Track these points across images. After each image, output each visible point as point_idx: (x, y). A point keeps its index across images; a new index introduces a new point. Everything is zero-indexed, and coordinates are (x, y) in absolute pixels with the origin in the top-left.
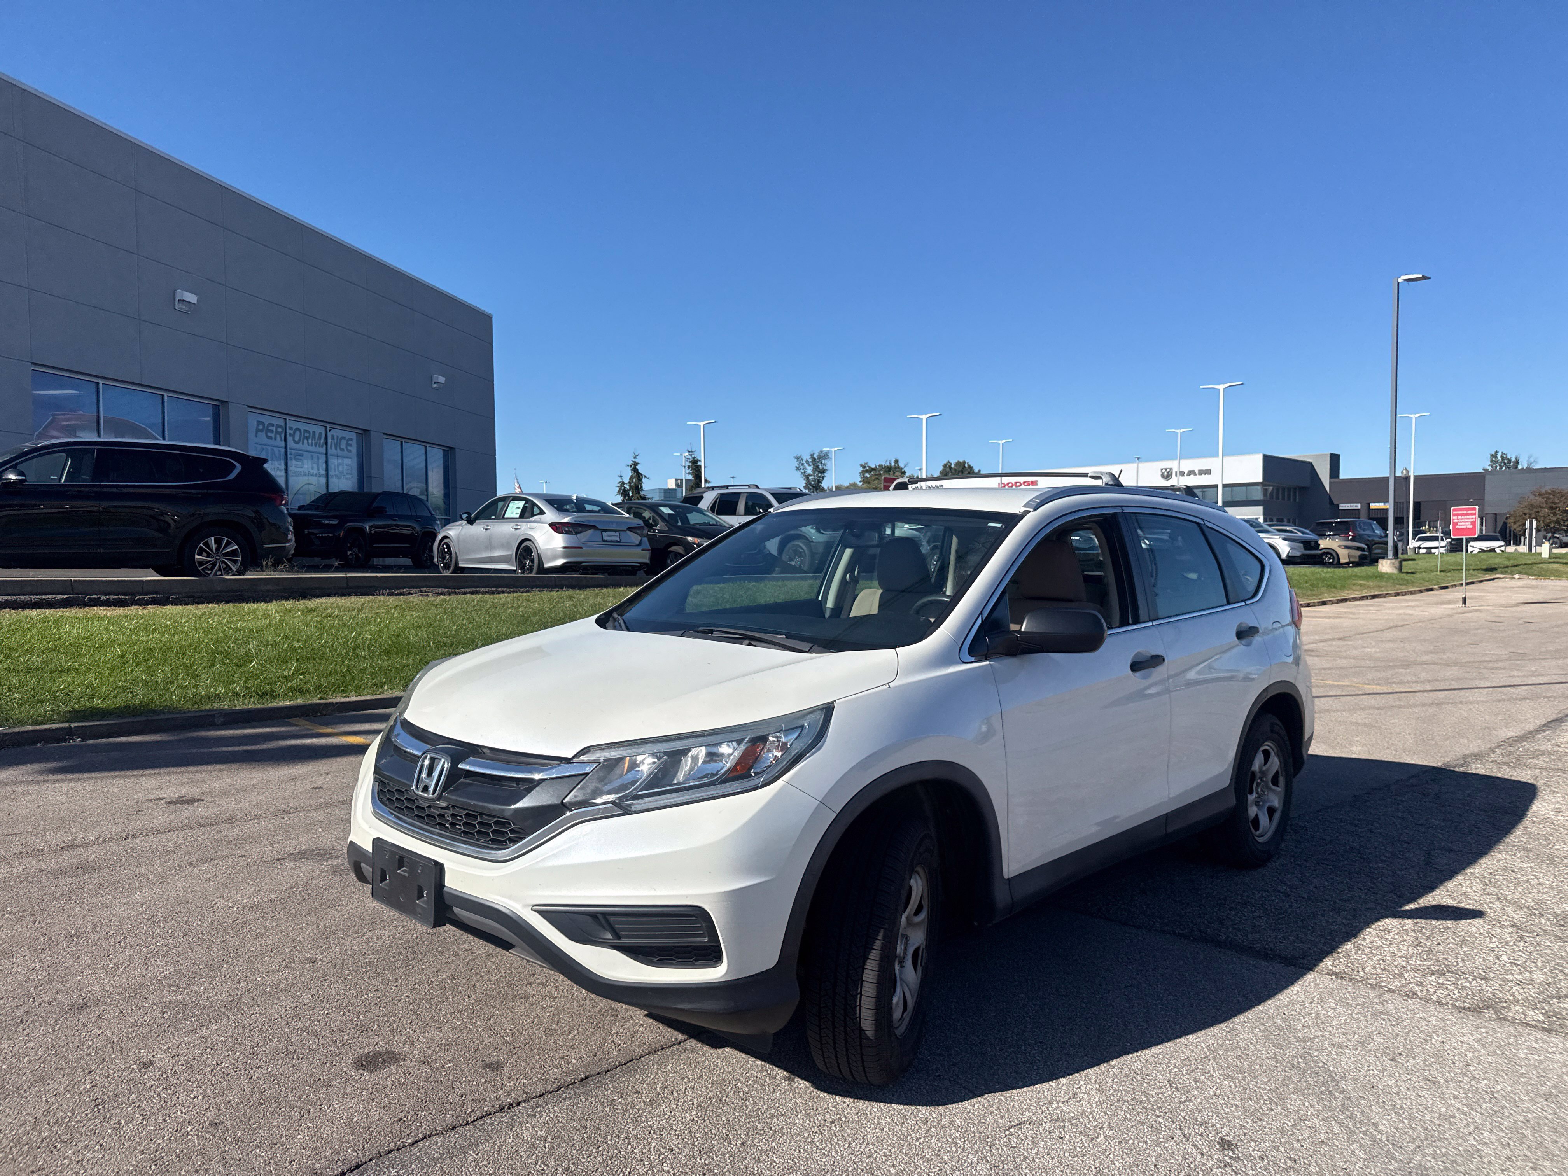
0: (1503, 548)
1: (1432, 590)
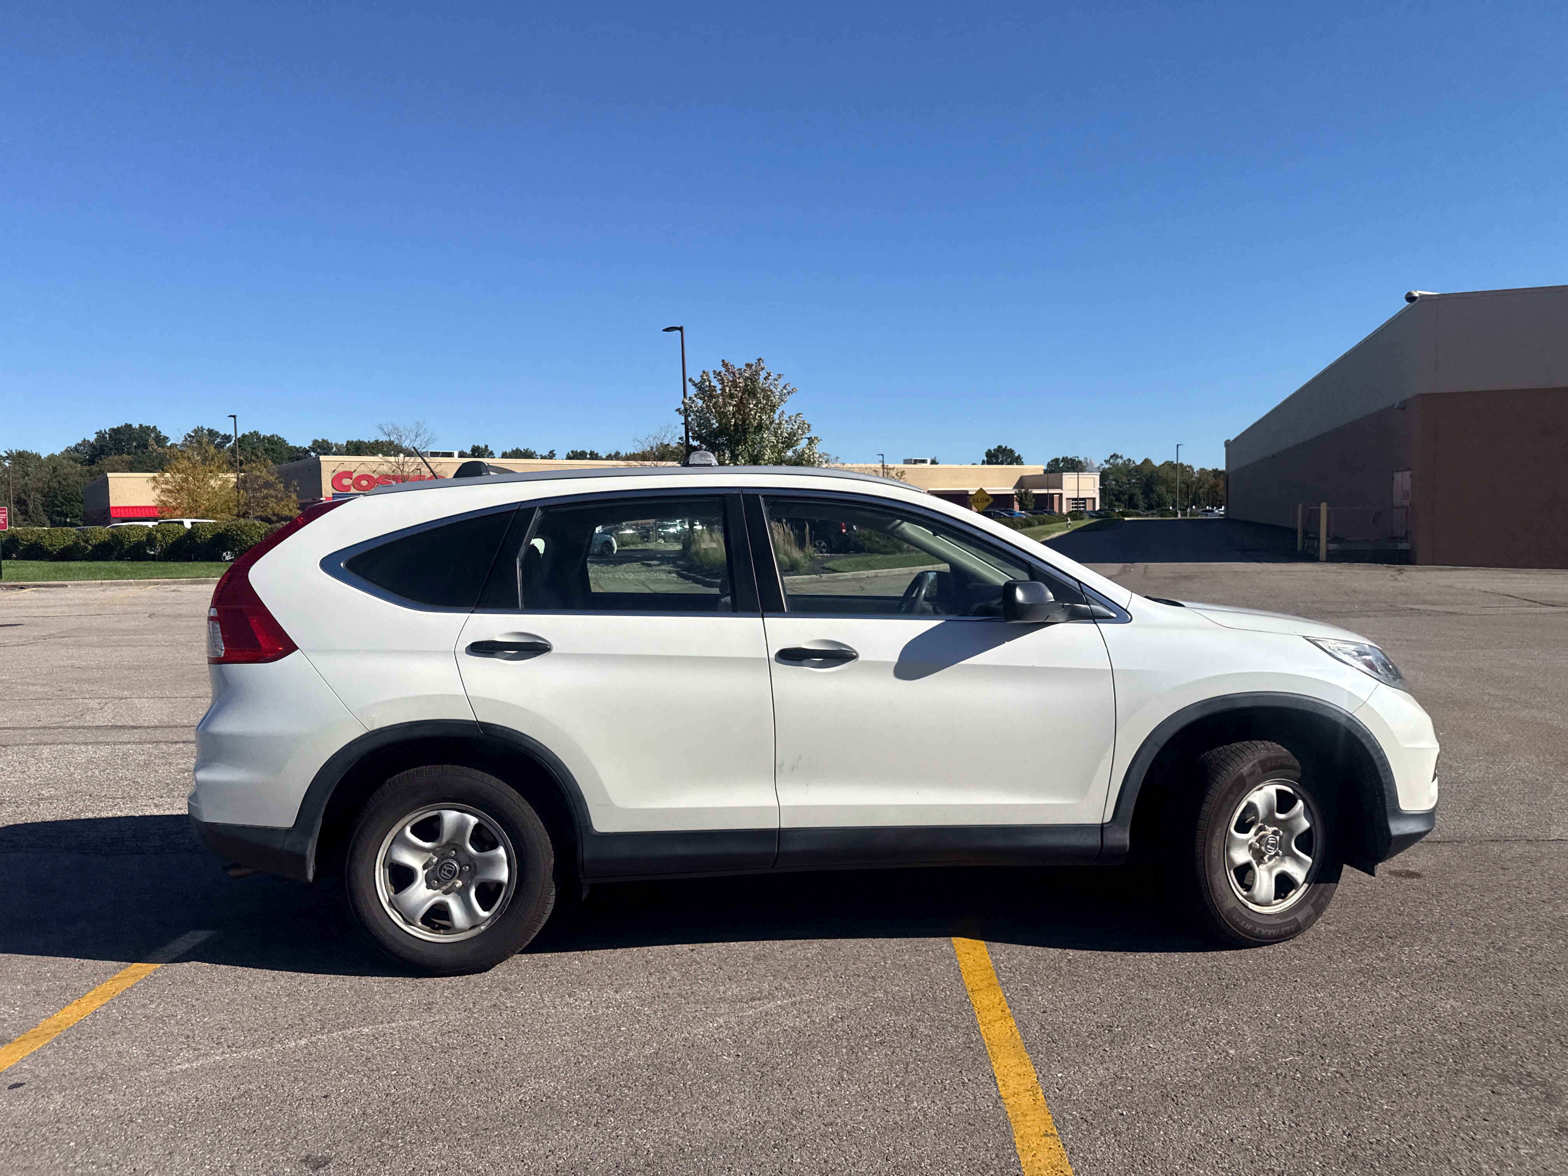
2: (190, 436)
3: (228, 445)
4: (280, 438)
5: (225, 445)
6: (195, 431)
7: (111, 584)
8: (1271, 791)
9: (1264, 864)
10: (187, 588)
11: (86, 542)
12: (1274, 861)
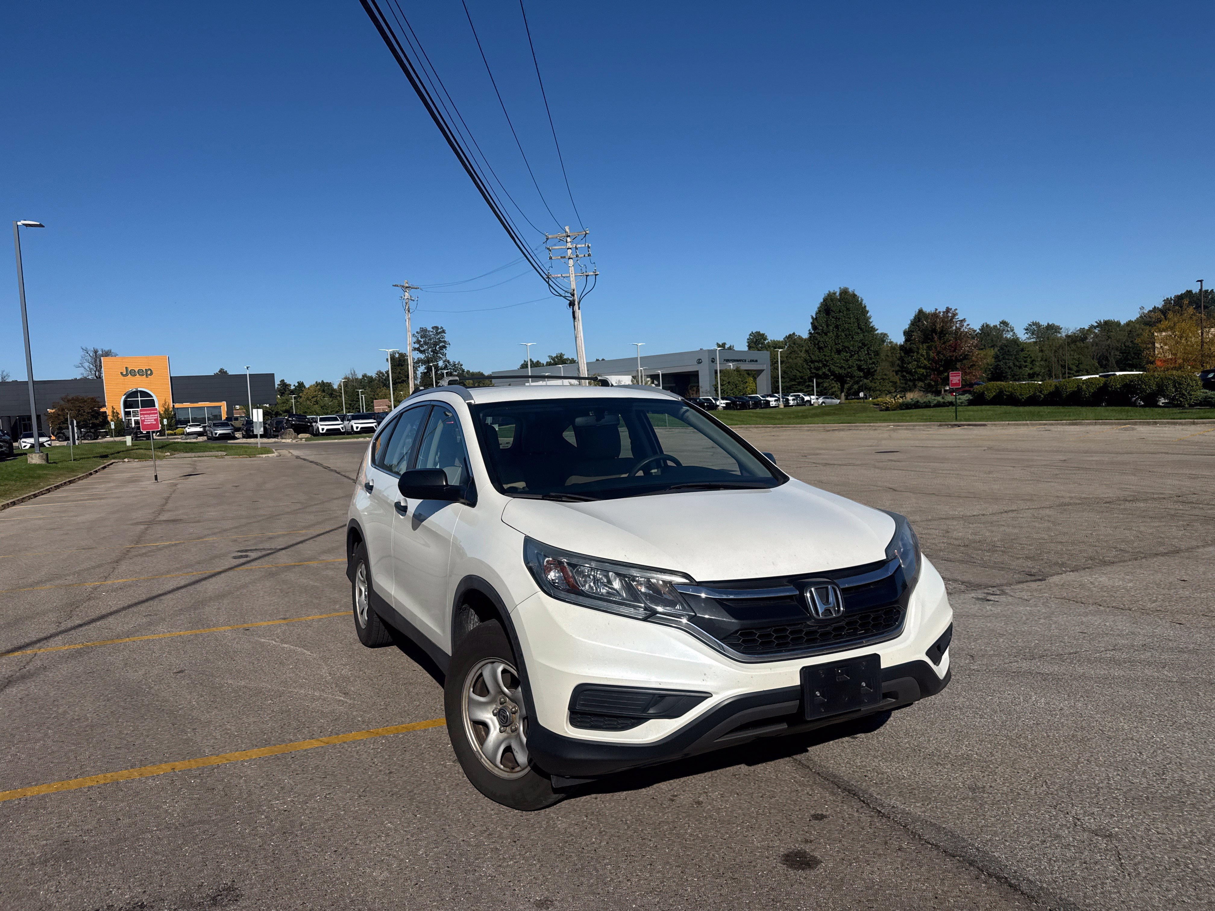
0: (49, 442)
1: (91, 474)
7: (1015, 425)
8: (498, 667)
9: (501, 732)
10: (1060, 428)
11: (1041, 392)
12: (508, 733)
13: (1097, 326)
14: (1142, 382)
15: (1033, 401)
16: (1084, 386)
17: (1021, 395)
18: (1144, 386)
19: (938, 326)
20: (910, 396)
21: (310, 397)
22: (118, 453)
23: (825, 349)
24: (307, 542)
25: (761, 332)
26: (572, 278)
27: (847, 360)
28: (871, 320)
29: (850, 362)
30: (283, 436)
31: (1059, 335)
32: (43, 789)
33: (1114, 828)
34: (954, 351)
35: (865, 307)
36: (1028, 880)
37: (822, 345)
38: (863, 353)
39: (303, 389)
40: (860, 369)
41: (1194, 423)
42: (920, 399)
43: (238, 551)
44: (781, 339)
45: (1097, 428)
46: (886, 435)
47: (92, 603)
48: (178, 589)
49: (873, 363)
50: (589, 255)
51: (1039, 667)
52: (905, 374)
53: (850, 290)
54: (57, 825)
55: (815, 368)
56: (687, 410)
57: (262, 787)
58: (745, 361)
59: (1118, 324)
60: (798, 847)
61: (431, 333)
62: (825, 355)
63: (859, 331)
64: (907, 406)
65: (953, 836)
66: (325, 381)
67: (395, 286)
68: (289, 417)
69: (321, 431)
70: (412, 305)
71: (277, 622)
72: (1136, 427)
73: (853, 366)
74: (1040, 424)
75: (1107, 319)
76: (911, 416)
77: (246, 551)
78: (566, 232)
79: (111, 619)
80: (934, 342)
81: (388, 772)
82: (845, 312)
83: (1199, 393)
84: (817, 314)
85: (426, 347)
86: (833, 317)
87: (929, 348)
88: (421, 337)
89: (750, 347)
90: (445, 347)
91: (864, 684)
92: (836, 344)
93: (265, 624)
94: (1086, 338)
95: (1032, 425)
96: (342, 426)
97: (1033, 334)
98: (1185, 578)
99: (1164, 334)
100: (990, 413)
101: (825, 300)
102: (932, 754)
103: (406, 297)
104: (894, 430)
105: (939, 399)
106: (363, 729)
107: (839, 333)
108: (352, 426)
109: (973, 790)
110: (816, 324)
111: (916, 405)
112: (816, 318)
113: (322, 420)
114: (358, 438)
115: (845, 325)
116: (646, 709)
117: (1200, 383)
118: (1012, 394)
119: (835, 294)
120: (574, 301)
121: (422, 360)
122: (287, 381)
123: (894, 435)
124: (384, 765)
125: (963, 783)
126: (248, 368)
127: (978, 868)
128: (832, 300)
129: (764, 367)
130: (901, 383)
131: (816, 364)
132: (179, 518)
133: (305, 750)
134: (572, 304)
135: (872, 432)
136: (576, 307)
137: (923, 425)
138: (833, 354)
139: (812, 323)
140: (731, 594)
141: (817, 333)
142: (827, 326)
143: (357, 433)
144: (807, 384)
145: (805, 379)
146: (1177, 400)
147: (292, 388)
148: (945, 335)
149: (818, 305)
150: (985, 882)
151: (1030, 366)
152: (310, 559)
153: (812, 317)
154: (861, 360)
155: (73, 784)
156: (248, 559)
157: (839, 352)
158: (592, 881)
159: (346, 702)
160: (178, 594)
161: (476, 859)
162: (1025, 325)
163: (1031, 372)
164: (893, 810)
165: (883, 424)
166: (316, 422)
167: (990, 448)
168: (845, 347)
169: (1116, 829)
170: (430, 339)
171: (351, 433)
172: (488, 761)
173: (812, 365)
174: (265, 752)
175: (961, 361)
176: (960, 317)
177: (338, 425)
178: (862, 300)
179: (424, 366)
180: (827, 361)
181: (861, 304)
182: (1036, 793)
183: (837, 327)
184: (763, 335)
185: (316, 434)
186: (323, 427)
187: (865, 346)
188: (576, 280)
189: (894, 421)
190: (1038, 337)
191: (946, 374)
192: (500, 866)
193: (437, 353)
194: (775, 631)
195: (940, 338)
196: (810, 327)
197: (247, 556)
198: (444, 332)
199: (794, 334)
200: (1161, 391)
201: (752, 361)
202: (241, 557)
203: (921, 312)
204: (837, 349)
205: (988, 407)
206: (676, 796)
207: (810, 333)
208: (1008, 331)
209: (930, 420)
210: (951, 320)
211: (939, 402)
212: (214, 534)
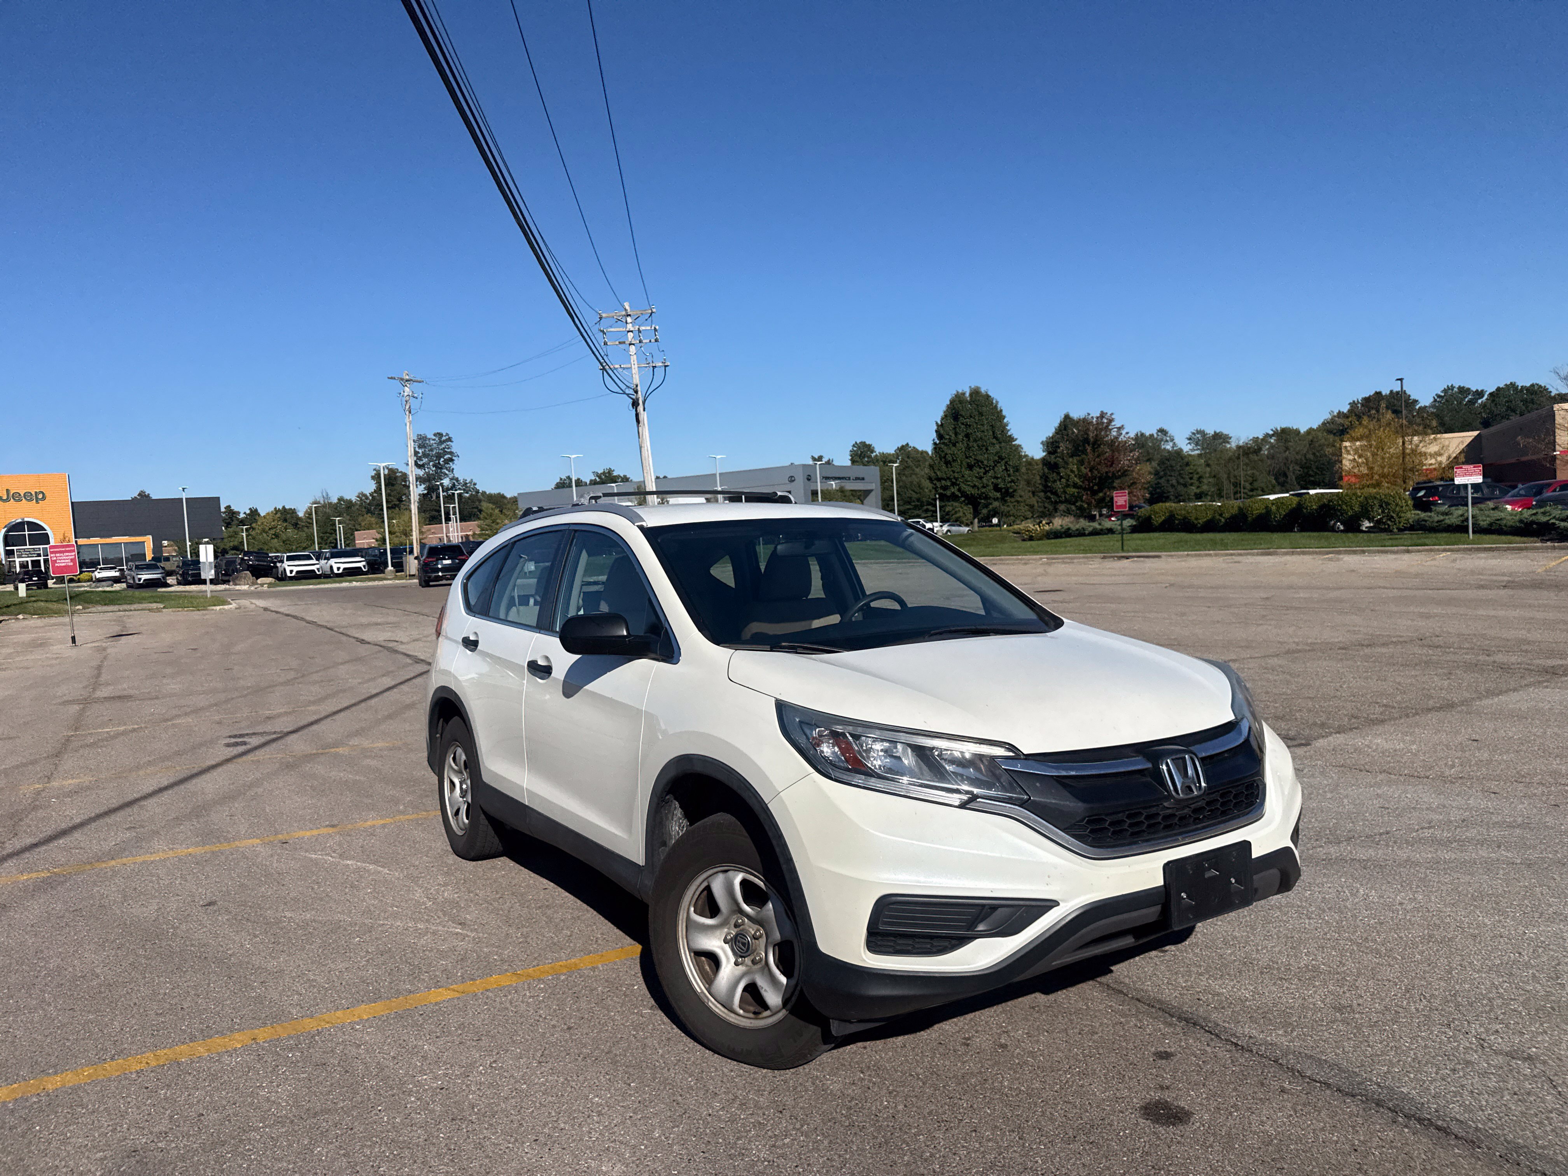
2: (1439, 396)
3: (1480, 401)
4: (1540, 386)
5: (1477, 402)
6: (1445, 391)
7: (1196, 555)
8: (734, 878)
9: (736, 964)
10: (1250, 559)
11: (1221, 515)
12: (747, 966)
13: (1273, 435)
14: (1343, 501)
15: (1211, 526)
16: (1274, 508)
17: (1197, 519)
18: (1344, 507)
19: (1091, 435)
20: (1059, 523)
21: (267, 529)
22: (8, 606)
23: (953, 464)
24: (324, 722)
25: (867, 443)
26: (635, 369)
27: (981, 478)
28: (1008, 428)
29: (984, 480)
30: (237, 582)
31: (1228, 446)
32: (69, 1079)
33: (1529, 1048)
34: (1111, 466)
35: (1001, 411)
36: (1457, 1120)
37: (950, 459)
38: (1000, 468)
39: (257, 517)
40: (996, 488)
41: (1408, 552)
42: (1071, 526)
43: (230, 737)
44: (892, 451)
45: (1295, 558)
46: (1040, 570)
47: (41, 813)
48: (161, 790)
49: (1012, 481)
50: (656, 340)
51: (1351, 852)
52: (1049, 494)
53: (983, 390)
54: (110, 1128)
55: (942, 487)
56: (912, 534)
57: (394, 1058)
58: (849, 478)
59: (1297, 432)
60: (1157, 1095)
61: (432, 442)
62: (954, 472)
63: (994, 441)
64: (1056, 535)
65: (1340, 1069)
66: (287, 507)
67: (391, 378)
68: (245, 555)
69: (289, 574)
70: (414, 404)
71: (324, 831)
72: (1341, 556)
73: (988, 485)
74: (1227, 555)
75: (1284, 426)
76: (1066, 547)
77: (241, 736)
78: (626, 310)
79: (77, 835)
80: (1087, 455)
81: (566, 1027)
82: (977, 418)
83: (1408, 515)
84: (942, 419)
85: (425, 460)
86: (963, 424)
87: (1082, 462)
88: (419, 447)
89: (853, 461)
90: (451, 460)
91: (1233, 881)
92: (967, 457)
93: (308, 834)
94: (1260, 449)
95: (1216, 555)
96: (318, 566)
97: (1197, 444)
98: (1474, 737)
99: (1358, 443)
100: (1161, 541)
101: (952, 402)
102: (1268, 967)
103: (406, 394)
104: (1049, 564)
105: (1095, 525)
106: (506, 970)
107: (971, 444)
108: (331, 567)
109: (1340, 1009)
110: (942, 432)
111: (1066, 534)
112: (942, 424)
113: (290, 558)
114: (341, 582)
115: (978, 434)
116: (972, 925)
117: (1410, 502)
118: (1185, 518)
119: (964, 394)
120: (638, 399)
121: (420, 477)
122: (235, 508)
123: (1051, 570)
124: (556, 1019)
125: (1323, 1002)
126: (184, 489)
127: (1389, 1109)
128: (961, 402)
129: (872, 486)
130: (1039, 507)
131: (943, 482)
132: (125, 693)
133: (436, 1004)
134: (635, 404)
135: (1022, 567)
136: (640, 408)
137: (1084, 558)
138: (963, 469)
139: (936, 431)
140: (1072, 769)
141: (944, 443)
142: (956, 434)
143: (338, 575)
144: (925, 507)
145: (922, 502)
146: (1384, 523)
147: (242, 516)
148: (1099, 446)
149: (944, 408)
150: (1406, 1126)
151: (1197, 483)
152: (336, 745)
153: (937, 423)
154: (997, 478)
155: (112, 1068)
156: (249, 747)
157: (970, 467)
158: (906, 1158)
159: (468, 936)
160: (166, 796)
161: (738, 1139)
162: (1188, 434)
163: (1198, 491)
164: (1251, 1041)
165: (1034, 557)
166: (282, 562)
167: (1172, 585)
168: (978, 461)
169: (1534, 1050)
170: (431, 450)
171: (330, 576)
172: (719, 1005)
173: (938, 484)
174: (379, 1008)
175: (1119, 477)
176: (1117, 423)
177: (313, 565)
178: (997, 402)
179: (423, 486)
180: (956, 479)
181: (996, 407)
182: (1417, 1010)
183: (967, 436)
184: (870, 446)
185: (283, 578)
186: (290, 568)
187: (1003, 459)
188: (639, 372)
189: (1046, 553)
190: (1203, 449)
191: (1101, 494)
192: (774, 1146)
193: (441, 468)
194: (1129, 817)
195: (1094, 451)
196: (934, 435)
197: (245, 743)
198: (450, 440)
199: (907, 444)
200: (1365, 513)
201: (857, 479)
202: (236, 744)
203: (1067, 417)
204: (968, 464)
205: (1156, 535)
206: (969, 1039)
207: (935, 444)
208: (1167, 441)
209: (1091, 551)
210: (1107, 427)
211: (1095, 529)
212: (186, 714)
